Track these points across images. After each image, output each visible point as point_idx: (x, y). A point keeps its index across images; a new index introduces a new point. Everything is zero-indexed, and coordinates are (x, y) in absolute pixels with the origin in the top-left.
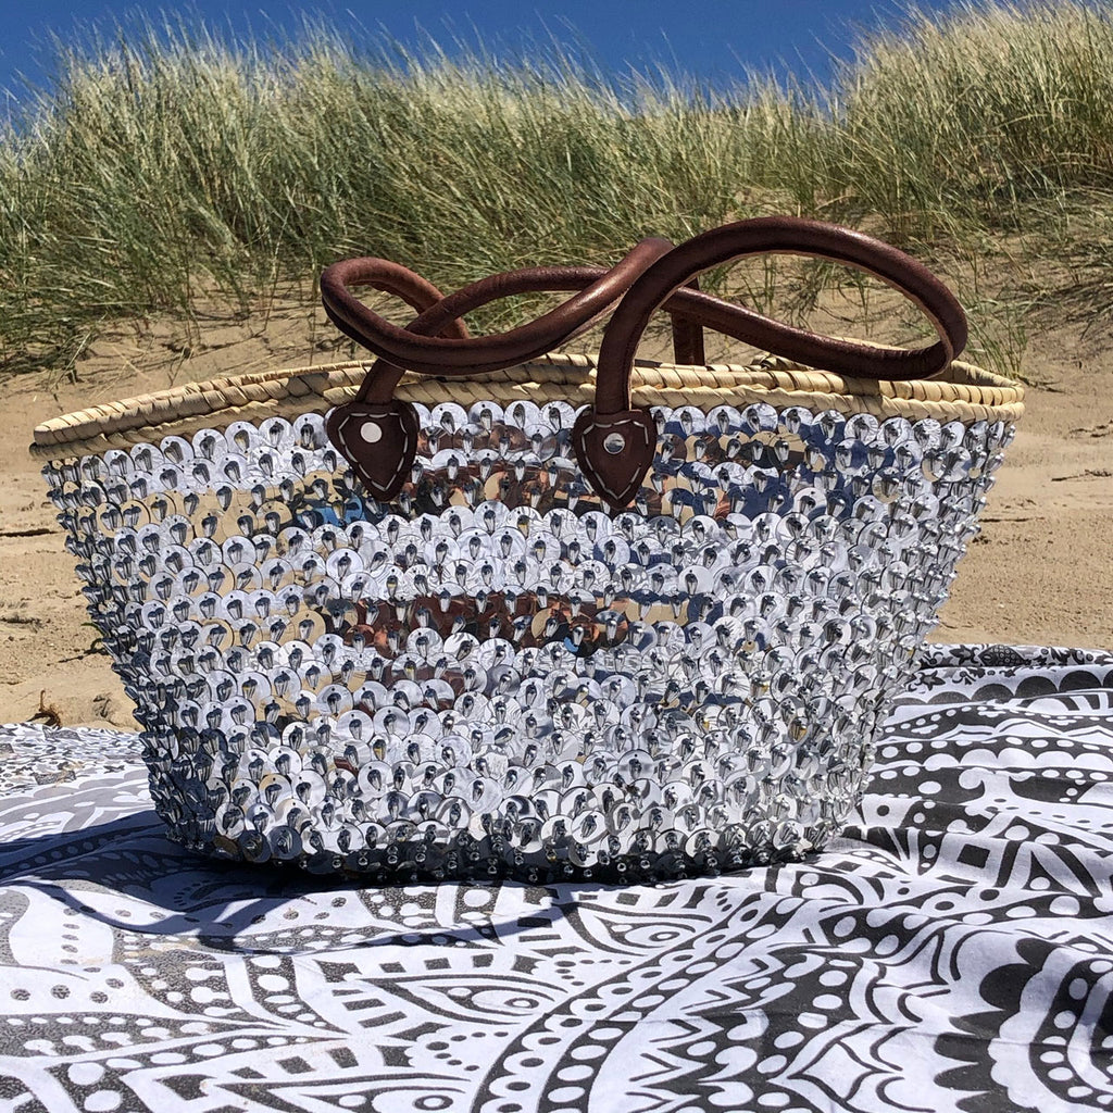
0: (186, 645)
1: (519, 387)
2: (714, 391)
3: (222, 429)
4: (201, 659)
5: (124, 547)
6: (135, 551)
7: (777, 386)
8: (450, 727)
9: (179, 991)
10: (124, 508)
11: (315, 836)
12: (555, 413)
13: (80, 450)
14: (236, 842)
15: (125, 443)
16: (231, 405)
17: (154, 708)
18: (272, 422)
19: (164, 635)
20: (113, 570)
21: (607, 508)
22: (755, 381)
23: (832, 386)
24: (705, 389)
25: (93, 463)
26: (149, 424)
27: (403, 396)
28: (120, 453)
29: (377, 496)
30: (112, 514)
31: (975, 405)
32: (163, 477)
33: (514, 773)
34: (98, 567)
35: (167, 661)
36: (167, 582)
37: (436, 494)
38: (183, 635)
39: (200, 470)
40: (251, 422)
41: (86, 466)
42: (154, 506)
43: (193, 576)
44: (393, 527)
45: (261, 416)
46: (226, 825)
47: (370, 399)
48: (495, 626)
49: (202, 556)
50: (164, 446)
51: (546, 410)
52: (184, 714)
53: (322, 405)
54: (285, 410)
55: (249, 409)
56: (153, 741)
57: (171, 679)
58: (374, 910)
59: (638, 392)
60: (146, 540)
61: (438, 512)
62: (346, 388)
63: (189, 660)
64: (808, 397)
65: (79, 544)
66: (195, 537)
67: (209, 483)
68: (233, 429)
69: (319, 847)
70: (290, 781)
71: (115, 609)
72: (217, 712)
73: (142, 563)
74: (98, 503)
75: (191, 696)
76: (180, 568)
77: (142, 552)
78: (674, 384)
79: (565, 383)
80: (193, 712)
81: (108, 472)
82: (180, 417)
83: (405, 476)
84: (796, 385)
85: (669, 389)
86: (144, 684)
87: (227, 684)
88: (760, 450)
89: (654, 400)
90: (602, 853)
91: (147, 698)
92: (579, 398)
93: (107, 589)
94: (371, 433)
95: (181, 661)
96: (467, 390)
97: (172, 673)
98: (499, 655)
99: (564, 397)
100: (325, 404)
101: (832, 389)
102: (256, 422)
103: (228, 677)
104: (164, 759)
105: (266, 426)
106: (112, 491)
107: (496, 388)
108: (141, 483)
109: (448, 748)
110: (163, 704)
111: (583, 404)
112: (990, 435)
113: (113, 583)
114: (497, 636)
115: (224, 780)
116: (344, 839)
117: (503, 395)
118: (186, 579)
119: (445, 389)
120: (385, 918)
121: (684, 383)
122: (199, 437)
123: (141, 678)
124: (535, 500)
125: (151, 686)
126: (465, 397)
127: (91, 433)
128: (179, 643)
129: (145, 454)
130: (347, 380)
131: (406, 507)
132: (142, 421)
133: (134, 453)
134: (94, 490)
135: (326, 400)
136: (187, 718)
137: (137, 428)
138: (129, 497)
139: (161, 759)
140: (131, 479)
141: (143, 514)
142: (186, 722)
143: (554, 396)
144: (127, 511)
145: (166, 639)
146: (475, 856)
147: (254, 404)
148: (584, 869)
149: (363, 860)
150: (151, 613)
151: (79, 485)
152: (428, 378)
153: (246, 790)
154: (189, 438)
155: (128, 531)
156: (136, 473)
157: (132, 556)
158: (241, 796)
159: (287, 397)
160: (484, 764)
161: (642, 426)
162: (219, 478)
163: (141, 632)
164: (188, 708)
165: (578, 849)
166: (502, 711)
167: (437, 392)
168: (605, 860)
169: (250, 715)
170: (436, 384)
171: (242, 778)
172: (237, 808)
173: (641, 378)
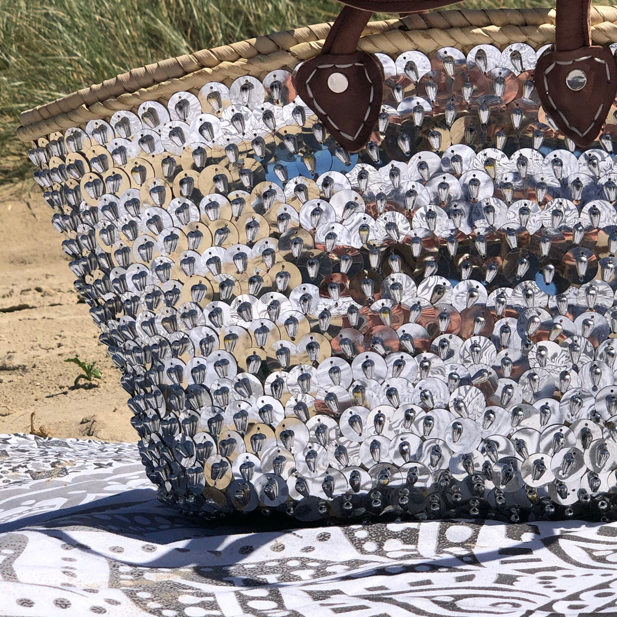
0: (169, 303)
1: (479, 30)
3: (195, 91)
4: (184, 316)
5: (108, 213)
6: (117, 218)
8: (426, 368)
9: (174, 609)
10: (105, 176)
11: (301, 481)
12: (516, 55)
13: (64, 123)
14: (225, 492)
15: (104, 111)
16: (203, 67)
17: (140, 371)
18: (242, 81)
19: (148, 296)
20: (98, 237)
21: (571, 145)
25: (76, 135)
26: (126, 91)
27: (367, 47)
28: (101, 122)
29: (348, 147)
30: (95, 183)
32: (142, 141)
33: (491, 412)
34: (83, 237)
35: (151, 322)
36: (148, 245)
37: (403, 140)
38: (165, 295)
39: (176, 132)
40: (222, 82)
41: (70, 139)
42: (134, 170)
43: (173, 237)
44: (362, 175)
45: (232, 75)
46: (214, 476)
47: (337, 48)
48: (466, 267)
49: (181, 215)
50: (141, 112)
51: (507, 53)
52: (169, 371)
53: (288, 60)
54: (255, 68)
55: (221, 69)
56: (141, 404)
57: (156, 340)
58: (358, 544)
59: (598, 29)
60: (127, 204)
61: (405, 159)
62: (311, 43)
63: (172, 319)
65: (65, 217)
66: (173, 197)
67: (185, 145)
68: (205, 91)
69: (305, 493)
70: (274, 430)
71: (101, 278)
72: (201, 368)
73: (125, 228)
74: (82, 173)
75: (175, 354)
76: (160, 229)
77: (125, 216)
79: (526, 24)
80: (178, 370)
81: (92, 145)
82: (155, 82)
83: (372, 125)
86: (131, 348)
87: (209, 339)
89: (613, 36)
90: (582, 492)
91: (134, 361)
92: (540, 39)
93: (93, 259)
94: (338, 83)
95: (164, 320)
96: (428, 37)
97: (157, 333)
98: (472, 296)
99: (524, 38)
100: (293, 59)
102: (228, 82)
103: (212, 333)
104: (153, 420)
105: (236, 85)
106: (94, 160)
107: (457, 34)
108: (121, 150)
109: (426, 391)
110: (149, 366)
111: (544, 44)
113: (98, 251)
114: (471, 277)
115: (210, 434)
116: (328, 485)
117: (465, 40)
118: (167, 239)
119: (407, 37)
120: (369, 553)
122: (173, 101)
123: (128, 342)
124: (501, 141)
125: (137, 349)
126: (427, 44)
127: (72, 105)
128: (162, 304)
129: (124, 122)
130: (313, 35)
131: (374, 155)
132: (120, 89)
133: (114, 120)
134: (77, 161)
135: (293, 55)
136: (173, 376)
137: (116, 96)
138: (110, 164)
139: (149, 420)
140: (111, 147)
141: (124, 181)
142: (172, 380)
143: (514, 38)
144: (108, 179)
145: (150, 300)
146: (457, 497)
147: (225, 64)
148: (565, 507)
149: (348, 504)
150: (135, 277)
151: (63, 159)
152: (390, 28)
153: (232, 441)
154: (165, 102)
155: (110, 198)
156: (115, 139)
157: (115, 222)
158: (227, 446)
159: (256, 55)
160: (462, 404)
161: (603, 62)
162: (194, 139)
163: (125, 297)
164: (173, 366)
165: (559, 487)
166: (477, 352)
167: (400, 41)
168: (586, 498)
169: (232, 367)
170: (399, 34)
171: (228, 427)
172: (225, 459)
173: (600, 15)
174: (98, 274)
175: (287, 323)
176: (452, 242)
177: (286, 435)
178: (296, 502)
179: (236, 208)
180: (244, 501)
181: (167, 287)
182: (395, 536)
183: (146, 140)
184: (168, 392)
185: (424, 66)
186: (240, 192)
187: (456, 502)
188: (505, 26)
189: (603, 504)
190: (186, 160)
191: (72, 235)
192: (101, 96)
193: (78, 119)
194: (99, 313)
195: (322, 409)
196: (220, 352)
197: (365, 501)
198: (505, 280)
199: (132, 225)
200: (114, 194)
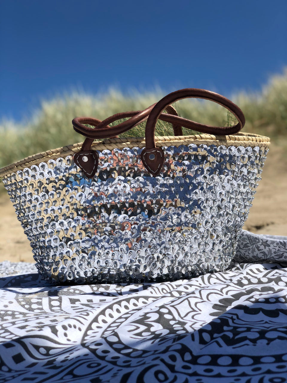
0: (41, 222)
1: (125, 144)
2: (179, 141)
3: (46, 162)
4: (45, 226)
5: (24, 197)
7: (196, 139)
8: (112, 239)
10: (22, 186)
11: (78, 273)
12: (135, 150)
13: (10, 171)
14: (58, 276)
15: (21, 168)
16: (48, 155)
17: (34, 242)
18: (59, 159)
19: (35, 220)
21: (152, 176)
22: (190, 138)
23: (212, 138)
24: (176, 141)
25: (14, 175)
26: (27, 162)
27: (94, 149)
28: (21, 171)
29: (89, 177)
30: (20, 188)
31: (254, 142)
32: (32, 176)
34: (17, 204)
35: (36, 228)
36: (35, 206)
37: (104, 175)
38: (40, 220)
39: (42, 174)
40: (54, 159)
41: (12, 176)
42: (30, 185)
44: (93, 185)
45: (56, 157)
46: (54, 272)
47: (84, 149)
48: (123, 211)
49: (43, 197)
50: (31, 168)
51: (133, 150)
53: (72, 153)
54: (62, 155)
55: (53, 156)
56: (35, 251)
57: (37, 233)
59: (158, 143)
60: (29, 194)
61: (105, 180)
62: (78, 148)
63: (42, 227)
64: (205, 141)
65: (13, 198)
66: (41, 192)
67: (44, 177)
68: (49, 162)
69: (79, 276)
70: (70, 258)
71: (23, 215)
72: (50, 241)
73: (28, 201)
74: (16, 186)
75: (43, 237)
76: (38, 201)
78: (168, 140)
79: (138, 142)
80: (44, 241)
81: (19, 178)
82: (35, 160)
83: (95, 171)
84: (202, 138)
85: (166, 141)
86: (32, 235)
87: (52, 232)
88: (193, 157)
89: (162, 145)
90: (158, 274)
91: (33, 239)
92: (142, 146)
93: (21, 210)
94: (86, 159)
95: (40, 227)
96: (111, 146)
97: (38, 231)
98: (124, 219)
99: (137, 146)
100: (73, 153)
101: (212, 139)
102: (55, 159)
103: (52, 230)
104: (38, 256)
106: (19, 182)
107: (118, 144)
108: (27, 179)
109: (112, 246)
110: (36, 240)
112: (260, 151)
113: (22, 208)
114: (125, 213)
115: (53, 259)
116: (86, 273)
117: (121, 146)
118: (40, 204)
119: (104, 146)
121: (170, 140)
122: (40, 165)
124: (132, 175)
126: (111, 148)
127: (13, 167)
128: (39, 222)
129: (27, 172)
130: (78, 146)
131: (96, 179)
132: (25, 162)
133: (24, 171)
134: (15, 182)
135: (73, 151)
136: (42, 243)
137: (24, 164)
138: (24, 183)
140: (24, 178)
141: (28, 188)
142: (42, 244)
143: (134, 146)
144: (23, 187)
145: (36, 222)
146: (122, 276)
147: (54, 154)
148: (154, 278)
149: (91, 279)
150: (31, 215)
151: (11, 181)
152: (100, 143)
153: (59, 261)
154: (38, 165)
155: (24, 193)
156: (25, 176)
157: (25, 199)
158: (57, 263)
159: (63, 151)
160: (122, 250)
161: (160, 152)
162: (46, 175)
163: (30, 221)
164: (43, 240)
165: (151, 273)
166: (126, 235)
167: (102, 147)
168: (159, 276)
169: (59, 240)
170: (102, 145)
171: (58, 258)
172: (57, 267)
173: (158, 139)
174: (22, 215)
175: (73, 227)
176: (119, 204)
177: (73, 259)
178: (77, 278)
179: (58, 195)
180: (63, 278)
181: (40, 218)
182: (103, 287)
183: (33, 176)
184: (41, 248)
186: (59, 190)
187: (122, 278)
188: (132, 142)
189: (164, 277)
190: (44, 181)
191: (15, 203)
192: (20, 164)
193: (14, 170)
194: (23, 225)
195: (83, 252)
196: (55, 236)
197: (96, 278)
198: (134, 214)
199: (30, 201)
200: (25, 192)
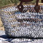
3: (10, 7)
34: (2, 17)
50: (6, 8)
61: (25, 13)
62: (19, 4)
66: (8, 15)
72: (9, 27)
74: (2, 12)
76: (7, 17)
78: (41, 4)
79: (34, 4)
82: (7, 6)
83: (22, 10)
94: (20, 7)
97: (6, 24)
100: (17, 5)
102: (12, 7)
107: (29, 4)
146: (27, 37)
149: (19, 37)
156: (4, 10)
158: (11, 32)
170: (25, 4)
171: (11, 31)
173: (39, 4)
174: (3, 20)
175: (16, 24)
176: (28, 19)
177: (15, 32)
182: (22, 39)
183: (6, 10)
184: (7, 28)
185: (26, 6)
188: (32, 4)
189: (37, 38)
190: (9, 12)
192: (3, 7)
194: (2, 22)
195: (18, 30)
196: (11, 26)
199: (5, 16)
